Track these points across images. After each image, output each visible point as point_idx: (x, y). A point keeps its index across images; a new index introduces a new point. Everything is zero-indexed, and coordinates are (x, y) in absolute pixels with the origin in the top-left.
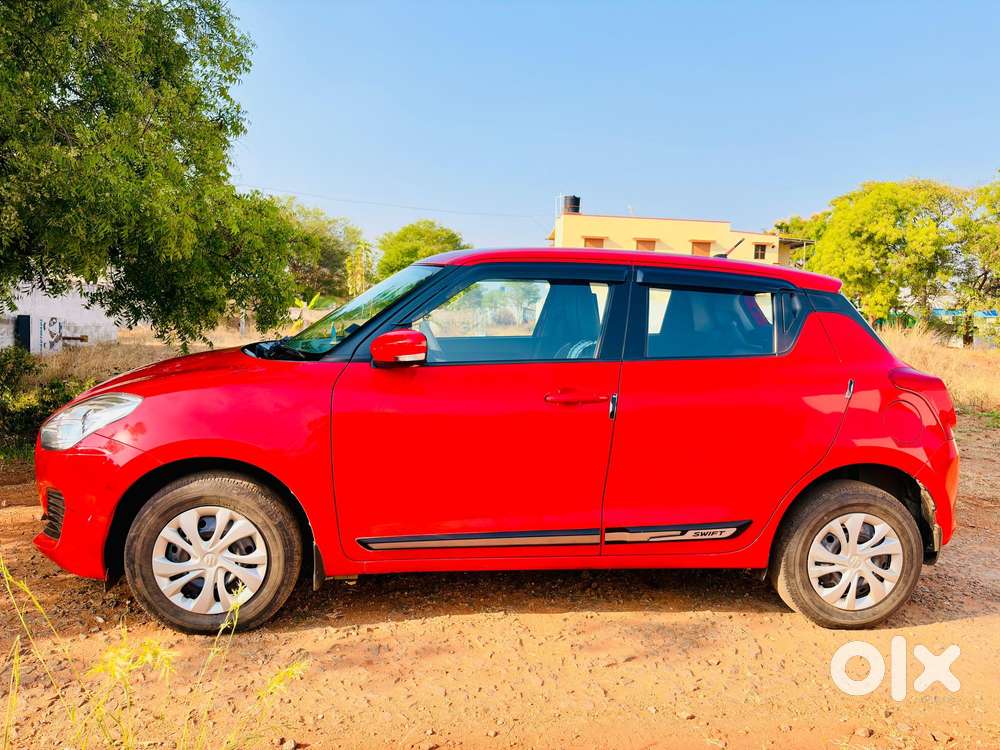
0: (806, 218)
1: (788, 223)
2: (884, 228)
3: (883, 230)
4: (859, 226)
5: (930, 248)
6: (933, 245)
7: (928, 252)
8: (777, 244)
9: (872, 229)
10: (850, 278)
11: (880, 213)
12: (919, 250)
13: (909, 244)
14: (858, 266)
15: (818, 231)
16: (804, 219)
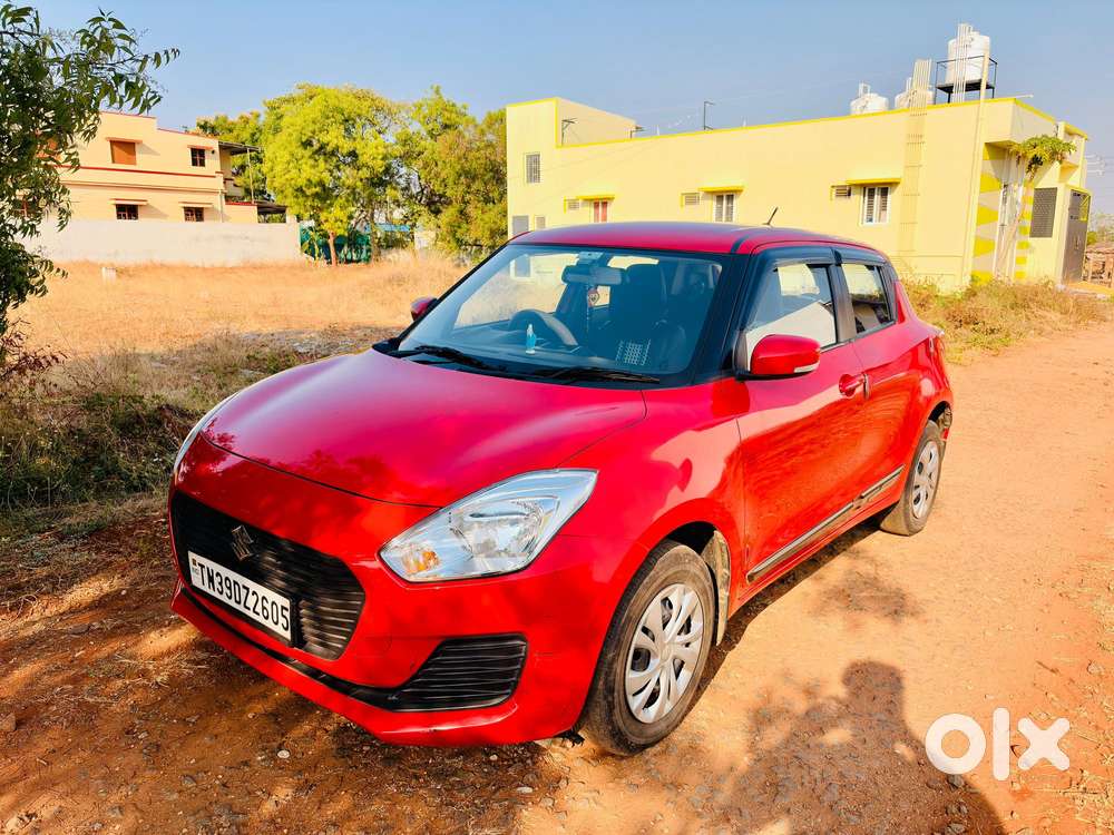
0: (233, 118)
1: (212, 122)
2: (334, 137)
3: (335, 141)
4: (310, 134)
5: (380, 162)
6: (383, 159)
7: (379, 166)
8: (217, 149)
9: (325, 138)
10: (308, 192)
11: (329, 121)
12: (370, 164)
13: (360, 157)
14: (315, 180)
15: (253, 135)
16: (231, 119)
